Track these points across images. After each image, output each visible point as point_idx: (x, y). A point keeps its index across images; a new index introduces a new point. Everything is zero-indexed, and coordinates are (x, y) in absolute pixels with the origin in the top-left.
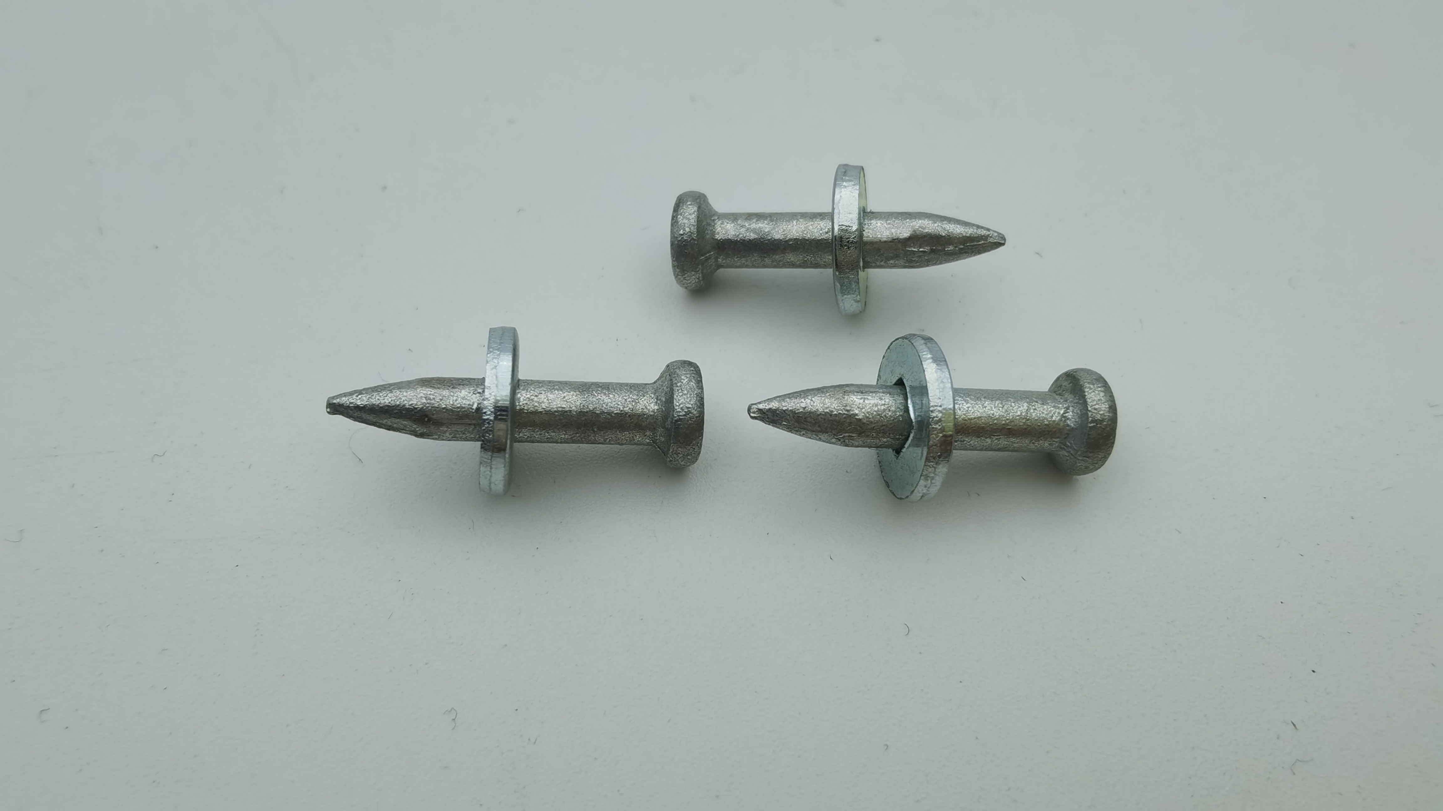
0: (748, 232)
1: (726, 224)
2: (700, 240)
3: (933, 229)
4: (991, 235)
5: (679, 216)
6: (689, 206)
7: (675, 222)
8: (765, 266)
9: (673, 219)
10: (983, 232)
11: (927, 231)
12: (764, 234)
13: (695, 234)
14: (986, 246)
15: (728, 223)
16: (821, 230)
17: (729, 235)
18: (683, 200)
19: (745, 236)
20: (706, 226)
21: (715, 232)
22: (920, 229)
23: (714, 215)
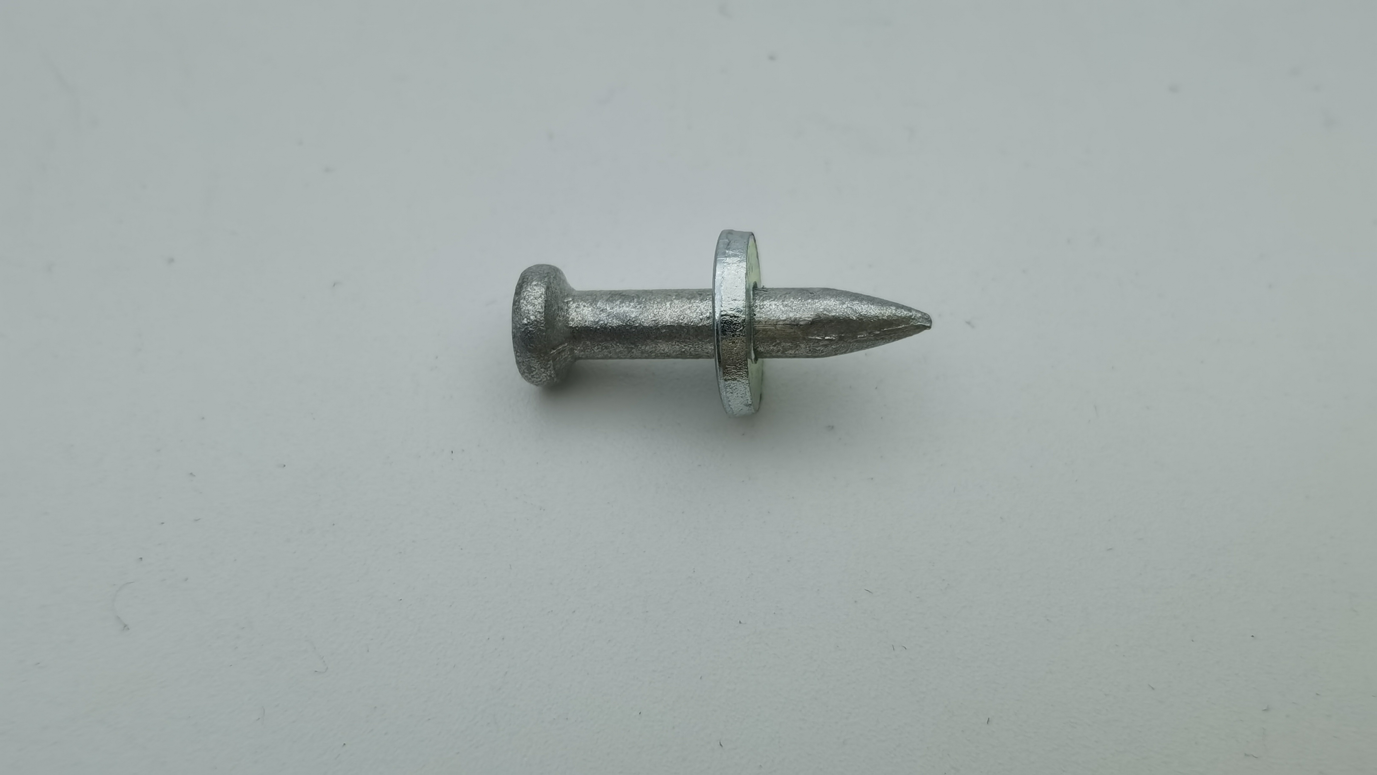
0: (609, 318)
1: (582, 307)
2: (549, 330)
3: (841, 311)
4: (913, 317)
5: (522, 301)
6: (535, 288)
7: (517, 308)
8: (633, 357)
9: (514, 304)
10: (905, 313)
11: (833, 314)
12: (630, 320)
13: (542, 323)
14: (906, 331)
15: (584, 306)
16: (702, 315)
17: (586, 321)
18: (528, 279)
19: (606, 323)
20: (557, 311)
21: (569, 318)
22: (825, 312)
23: (568, 296)
